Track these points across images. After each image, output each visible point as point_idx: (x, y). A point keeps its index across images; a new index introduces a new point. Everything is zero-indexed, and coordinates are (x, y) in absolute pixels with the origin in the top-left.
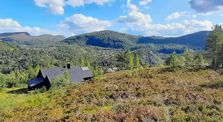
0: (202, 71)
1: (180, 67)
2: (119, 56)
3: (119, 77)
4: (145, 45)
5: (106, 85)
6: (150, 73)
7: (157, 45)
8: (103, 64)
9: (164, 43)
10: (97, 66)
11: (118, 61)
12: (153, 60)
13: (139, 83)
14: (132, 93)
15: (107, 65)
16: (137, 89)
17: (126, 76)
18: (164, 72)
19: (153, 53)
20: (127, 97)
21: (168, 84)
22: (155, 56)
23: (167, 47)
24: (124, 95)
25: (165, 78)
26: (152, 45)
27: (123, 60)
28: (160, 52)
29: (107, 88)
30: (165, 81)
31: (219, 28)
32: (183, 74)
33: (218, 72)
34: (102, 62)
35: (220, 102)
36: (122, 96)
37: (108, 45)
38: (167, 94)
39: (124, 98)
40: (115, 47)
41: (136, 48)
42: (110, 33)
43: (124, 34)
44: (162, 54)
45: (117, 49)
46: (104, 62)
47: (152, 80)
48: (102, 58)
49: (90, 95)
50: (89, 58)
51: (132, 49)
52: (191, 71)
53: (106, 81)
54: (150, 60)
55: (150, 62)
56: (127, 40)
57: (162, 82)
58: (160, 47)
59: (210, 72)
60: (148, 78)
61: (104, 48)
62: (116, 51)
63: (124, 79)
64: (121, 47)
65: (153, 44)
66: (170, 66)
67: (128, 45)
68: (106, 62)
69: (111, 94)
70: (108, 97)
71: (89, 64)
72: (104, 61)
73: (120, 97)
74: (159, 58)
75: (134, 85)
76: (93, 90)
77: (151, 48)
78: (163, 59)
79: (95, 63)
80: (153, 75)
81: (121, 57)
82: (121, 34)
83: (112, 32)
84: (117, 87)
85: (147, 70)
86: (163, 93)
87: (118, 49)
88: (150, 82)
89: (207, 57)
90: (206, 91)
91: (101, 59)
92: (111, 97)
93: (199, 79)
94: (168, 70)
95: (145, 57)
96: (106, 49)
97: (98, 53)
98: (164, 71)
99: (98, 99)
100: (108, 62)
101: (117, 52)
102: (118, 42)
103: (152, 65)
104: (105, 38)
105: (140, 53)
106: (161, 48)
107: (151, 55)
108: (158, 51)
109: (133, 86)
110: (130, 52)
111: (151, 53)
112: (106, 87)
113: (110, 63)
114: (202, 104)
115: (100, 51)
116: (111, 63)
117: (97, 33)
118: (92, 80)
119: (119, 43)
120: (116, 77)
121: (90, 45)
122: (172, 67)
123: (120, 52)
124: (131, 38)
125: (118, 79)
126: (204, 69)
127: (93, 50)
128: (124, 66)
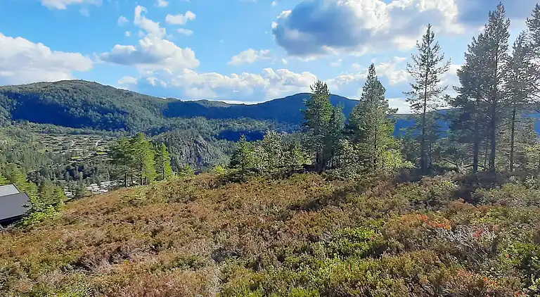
0: (298, 175)
1: (257, 171)
2: (114, 150)
3: (110, 207)
4: (184, 122)
5: (68, 233)
6: (191, 189)
7: (214, 121)
8: (71, 173)
9: (227, 117)
10: (52, 180)
11: (112, 162)
12: (205, 157)
13: (162, 216)
14: (139, 245)
15: (85, 177)
16: (155, 233)
17: (131, 202)
18: (223, 185)
19: (205, 139)
20: (124, 258)
21: (229, 212)
22: (210, 147)
23: (236, 125)
24: (118, 254)
25: (224, 198)
26: (202, 122)
27: (127, 161)
28: (219, 138)
29: (68, 242)
30: (223, 206)
31: (323, 88)
32: (260, 186)
33: (324, 176)
34: (68, 169)
35: (318, 237)
36: (111, 257)
37: (84, 122)
38: (222, 236)
39: (117, 261)
40: (106, 125)
41: (163, 129)
42: (88, 89)
43: (129, 94)
44: (225, 142)
45: (111, 132)
46: (72, 168)
47: (194, 206)
48: (66, 156)
49: (8, 270)
50: (22, 159)
51: (153, 132)
52: (276, 177)
53: (69, 222)
54: (199, 157)
55: (199, 161)
56: (138, 109)
57: (216, 209)
58: (221, 126)
59: (310, 176)
60: (186, 203)
61: (73, 130)
62: (108, 138)
63: (125, 209)
64: (123, 125)
65: (204, 119)
66: (237, 170)
67: (142, 120)
68: (81, 169)
69: (79, 255)
70: (70, 267)
71: (21, 178)
72: (73, 165)
73: (105, 262)
74: (219, 152)
75: (147, 223)
76: (23, 253)
77: (201, 128)
78: (227, 153)
79: (43, 173)
80: (197, 193)
81: (119, 151)
82: (120, 92)
83: (94, 86)
84: (100, 234)
85: (186, 181)
86: (214, 233)
87: (114, 131)
88: (189, 211)
89: (307, 146)
90: (298, 218)
91: (63, 160)
92: (78, 264)
93: (289, 193)
94: (231, 179)
95: (185, 150)
96: (78, 130)
97: (54, 143)
98: (223, 181)
99: (35, 279)
100: (86, 166)
101: (111, 139)
102: (113, 114)
103: (203, 168)
104: (75, 100)
105: (174, 142)
106: (223, 129)
107: (200, 145)
108: (215, 136)
109: (146, 226)
110: (144, 139)
111: (201, 140)
112: (66, 237)
113: (92, 170)
114: (286, 247)
115: (60, 138)
116: (96, 168)
117: (45, 85)
118: (26, 223)
119: (116, 115)
120: (103, 207)
121: (25, 119)
122: (240, 172)
123: (119, 139)
124: (148, 102)
125: (108, 213)
126: (300, 172)
127: (35, 136)
128: (131, 176)
